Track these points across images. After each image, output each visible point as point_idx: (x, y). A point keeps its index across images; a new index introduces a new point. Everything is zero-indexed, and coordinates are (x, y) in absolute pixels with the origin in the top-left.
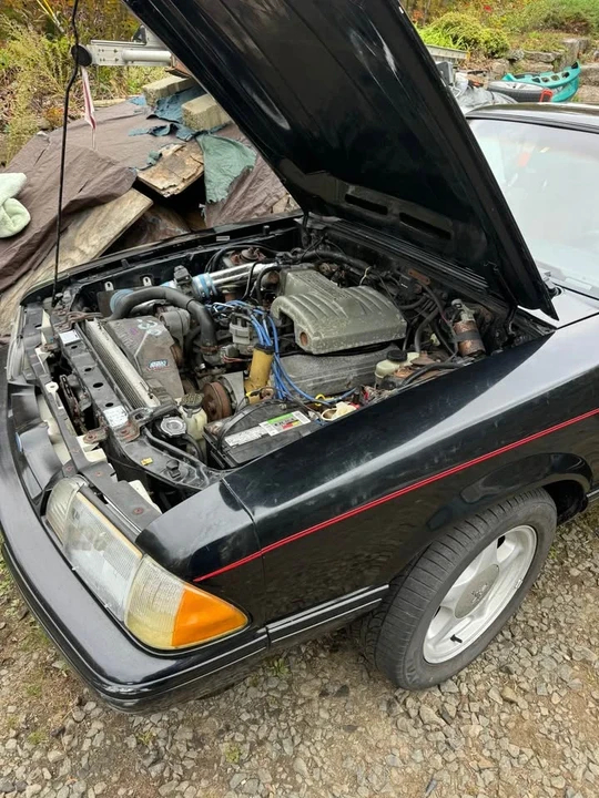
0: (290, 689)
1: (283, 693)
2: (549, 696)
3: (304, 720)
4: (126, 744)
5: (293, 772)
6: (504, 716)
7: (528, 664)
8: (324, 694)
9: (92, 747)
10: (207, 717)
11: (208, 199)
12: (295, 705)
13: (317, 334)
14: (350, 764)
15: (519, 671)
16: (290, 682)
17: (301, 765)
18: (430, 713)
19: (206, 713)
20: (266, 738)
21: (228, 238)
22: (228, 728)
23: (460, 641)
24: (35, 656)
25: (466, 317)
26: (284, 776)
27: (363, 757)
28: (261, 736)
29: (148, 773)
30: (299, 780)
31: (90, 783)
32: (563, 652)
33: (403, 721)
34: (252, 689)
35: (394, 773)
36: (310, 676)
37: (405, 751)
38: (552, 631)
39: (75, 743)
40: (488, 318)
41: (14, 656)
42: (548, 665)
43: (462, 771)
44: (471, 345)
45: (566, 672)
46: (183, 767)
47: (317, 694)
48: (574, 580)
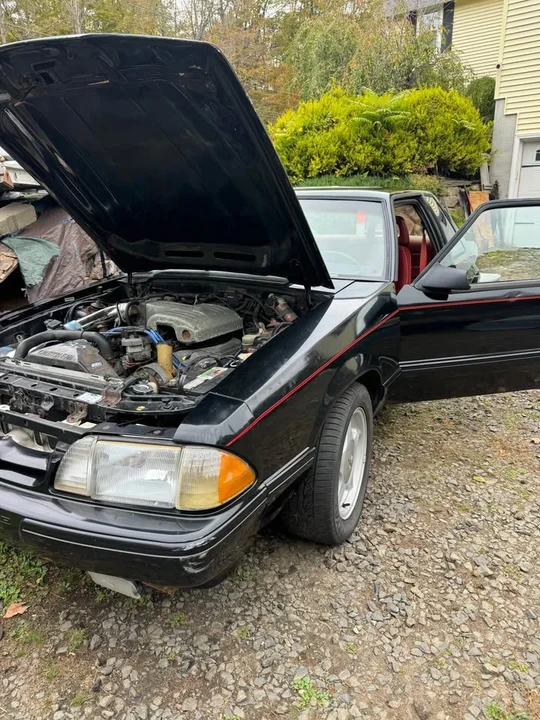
0: (257, 584)
1: (254, 588)
2: (409, 521)
3: (278, 595)
4: (159, 668)
5: (290, 623)
6: (392, 540)
7: (388, 511)
8: (281, 576)
9: (133, 683)
10: (210, 624)
11: (27, 283)
12: (267, 590)
13: (196, 328)
14: (323, 602)
15: (386, 516)
16: (254, 580)
17: (293, 617)
18: (352, 555)
19: (207, 623)
20: (261, 615)
21: (73, 299)
22: (230, 623)
23: (348, 505)
24: (35, 655)
25: (281, 301)
26: (287, 628)
27: (328, 595)
28: (256, 615)
29: (190, 674)
30: (298, 624)
31: (148, 702)
32: (402, 498)
33: (339, 566)
34: (231, 595)
35: (352, 593)
36: (266, 572)
37: (351, 580)
38: (390, 491)
39: (116, 686)
40: (293, 300)
41: (13, 664)
42: (399, 507)
43: (389, 574)
44: (290, 317)
45: (410, 506)
46: (213, 658)
47: (276, 579)
48: (385, 463)
